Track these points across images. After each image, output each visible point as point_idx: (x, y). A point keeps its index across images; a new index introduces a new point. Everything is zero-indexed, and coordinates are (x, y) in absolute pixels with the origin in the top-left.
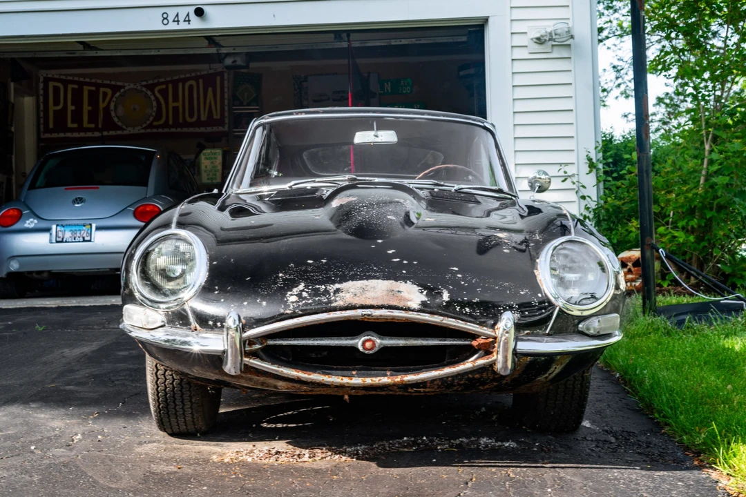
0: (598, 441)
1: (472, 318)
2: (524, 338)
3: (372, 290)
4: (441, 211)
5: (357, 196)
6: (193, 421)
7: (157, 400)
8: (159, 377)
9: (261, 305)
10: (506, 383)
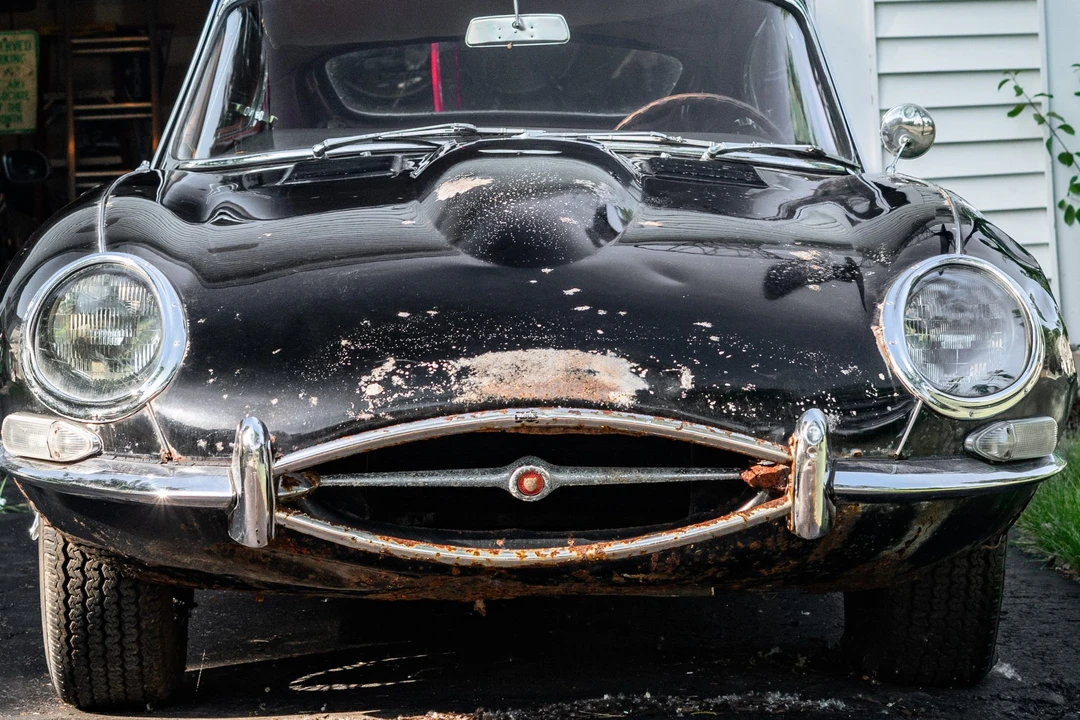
0: (1025, 701)
1: (740, 422)
2: (851, 464)
3: (535, 369)
4: (677, 204)
5: (492, 175)
6: (141, 673)
7: (65, 626)
8: (70, 573)
9: (307, 403)
10: (817, 562)
